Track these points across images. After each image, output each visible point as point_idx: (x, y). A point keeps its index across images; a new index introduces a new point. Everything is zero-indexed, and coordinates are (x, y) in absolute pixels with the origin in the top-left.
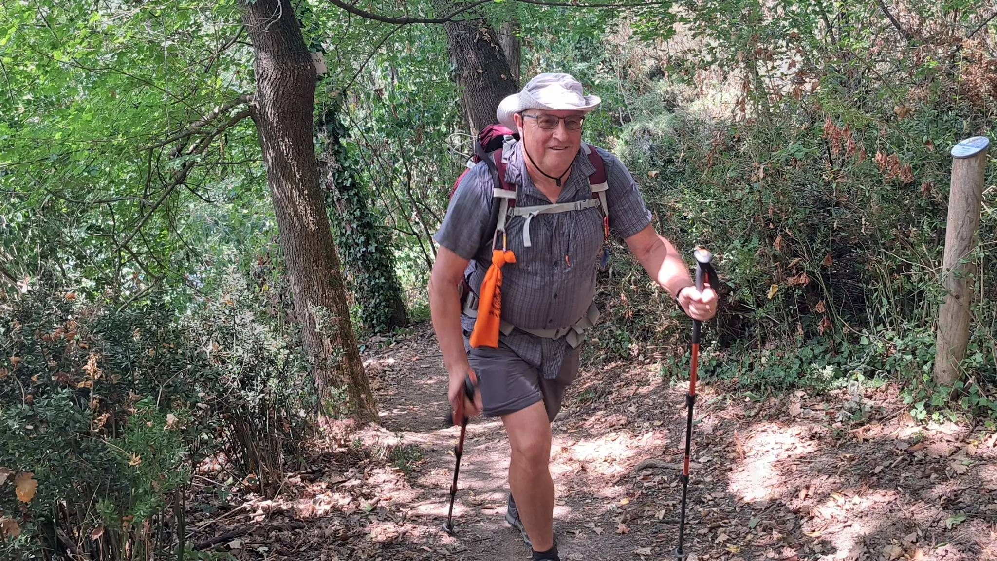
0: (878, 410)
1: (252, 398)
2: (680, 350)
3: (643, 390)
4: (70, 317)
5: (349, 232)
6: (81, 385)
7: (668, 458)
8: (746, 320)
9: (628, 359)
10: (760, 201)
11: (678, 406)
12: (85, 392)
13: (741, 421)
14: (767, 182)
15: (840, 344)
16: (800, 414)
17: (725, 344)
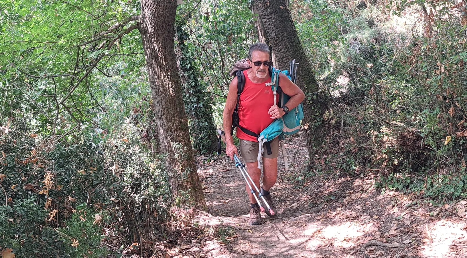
1: (138, 198)
2: (386, 172)
3: (364, 196)
4: (33, 148)
5: (187, 95)
6: (41, 192)
7: (384, 240)
8: (428, 156)
9: (355, 176)
10: (441, 86)
11: (388, 207)
12: (43, 196)
13: (428, 219)
14: (446, 74)
16: (465, 216)
17: (415, 169)
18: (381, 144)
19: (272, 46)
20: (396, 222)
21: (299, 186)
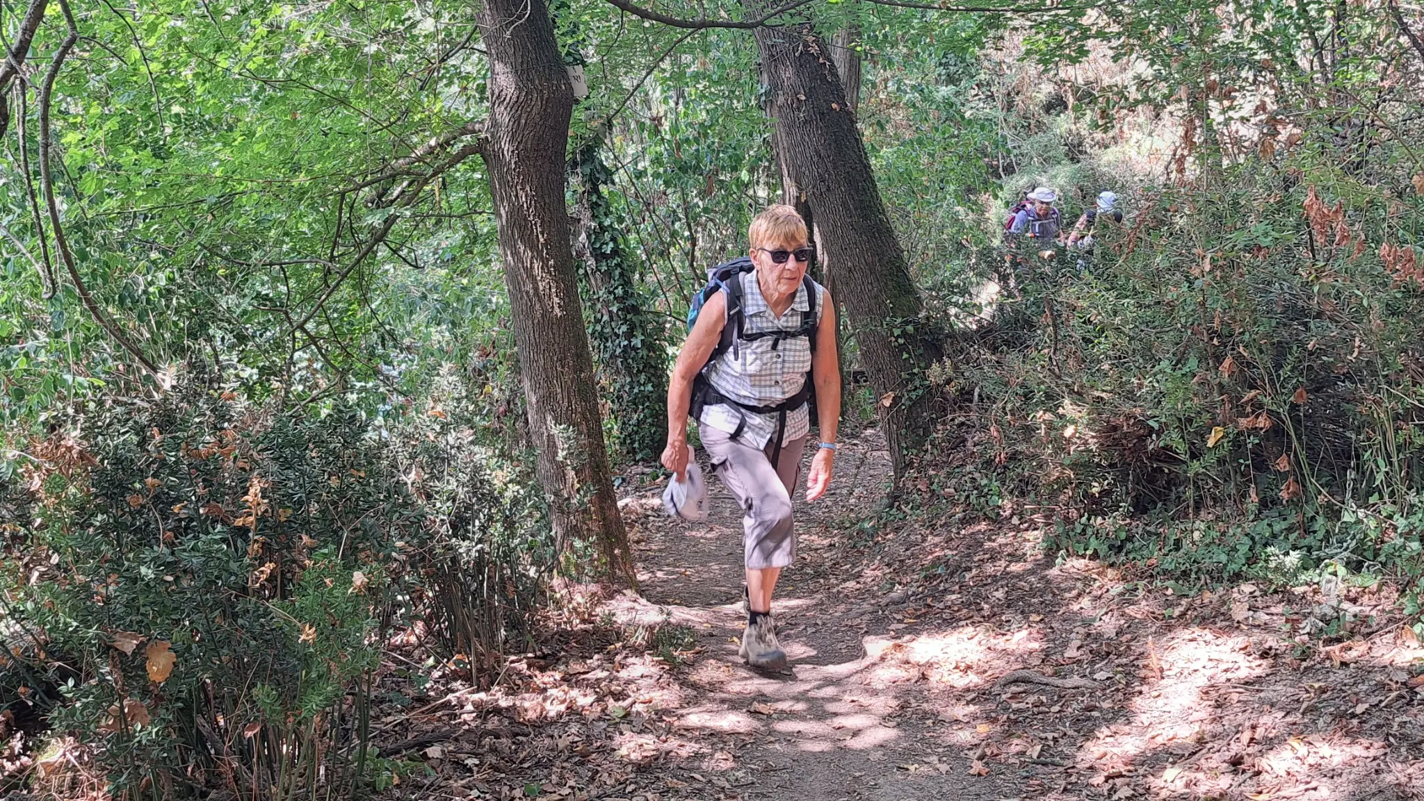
0: (1363, 620)
1: (467, 550)
2: (1074, 514)
3: (1016, 568)
4: (226, 425)
5: (606, 318)
6: (239, 522)
7: (1049, 670)
8: (1172, 476)
9: (998, 522)
10: (1203, 304)
11: (1067, 595)
12: (243, 531)
13: (1158, 624)
14: (1215, 277)
15: (1313, 518)
16: (1247, 619)
17: (1140, 508)
18: (1061, 445)
19: (810, 204)
20: (1082, 631)
21: (863, 543)
